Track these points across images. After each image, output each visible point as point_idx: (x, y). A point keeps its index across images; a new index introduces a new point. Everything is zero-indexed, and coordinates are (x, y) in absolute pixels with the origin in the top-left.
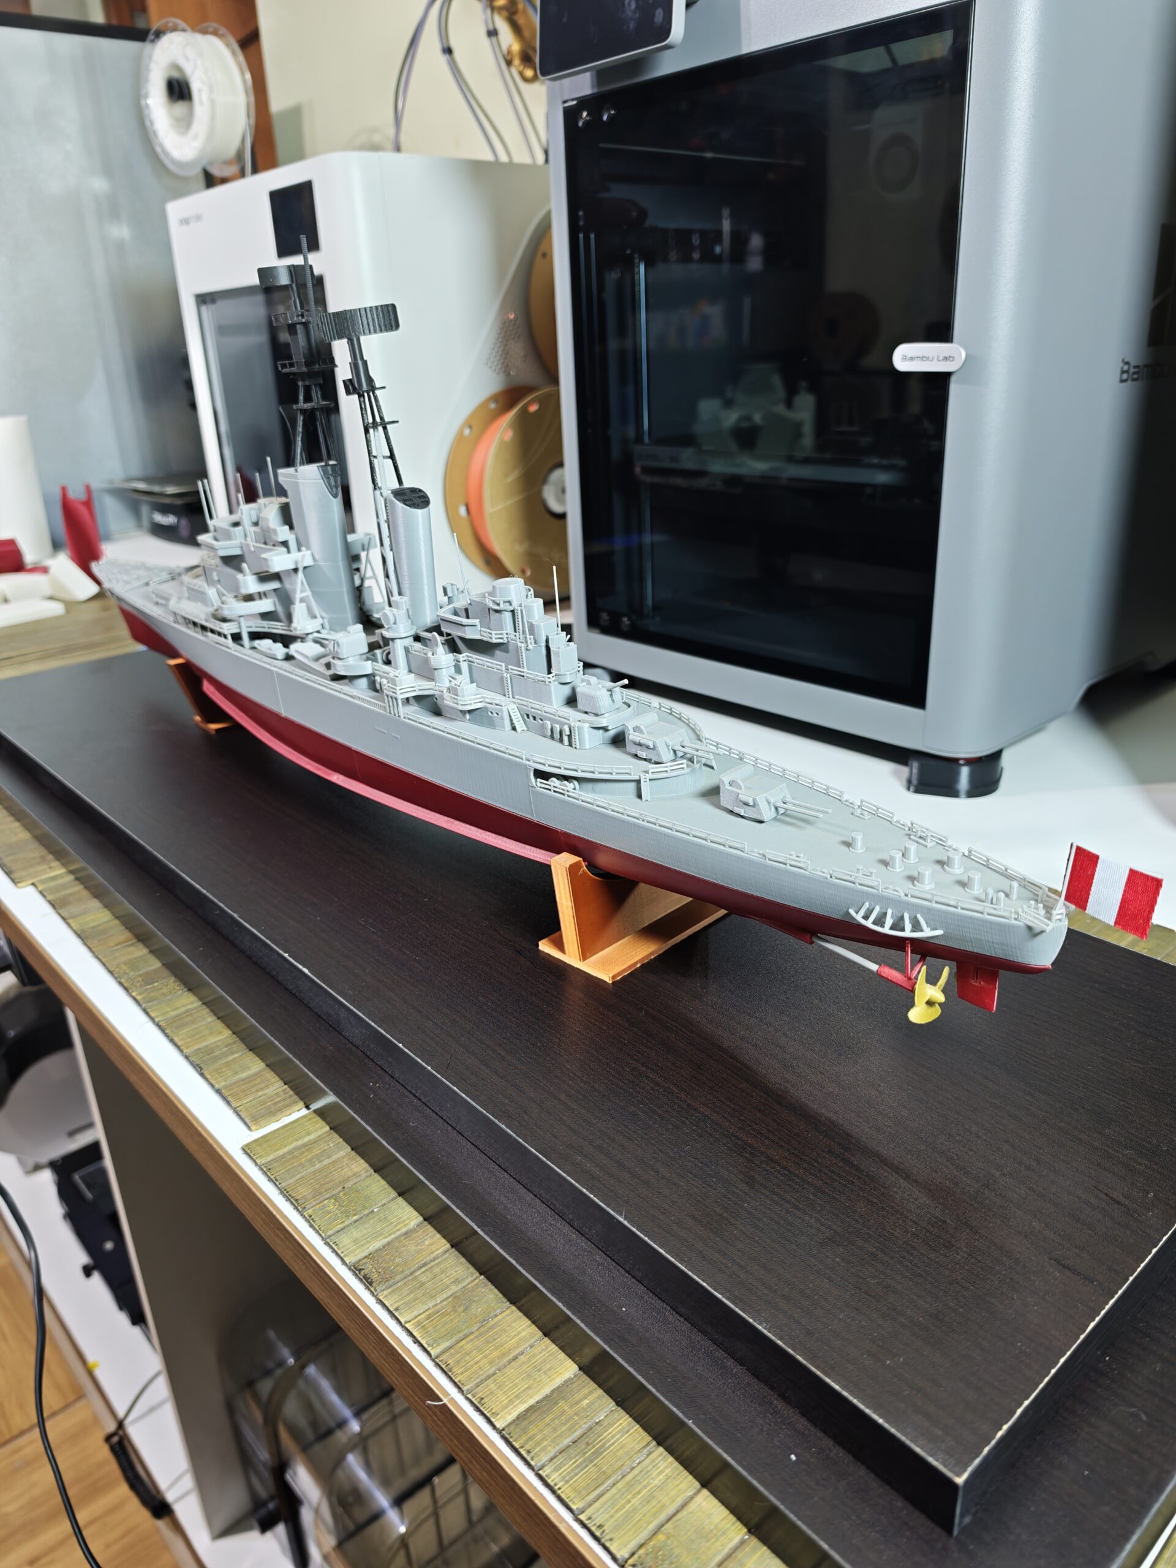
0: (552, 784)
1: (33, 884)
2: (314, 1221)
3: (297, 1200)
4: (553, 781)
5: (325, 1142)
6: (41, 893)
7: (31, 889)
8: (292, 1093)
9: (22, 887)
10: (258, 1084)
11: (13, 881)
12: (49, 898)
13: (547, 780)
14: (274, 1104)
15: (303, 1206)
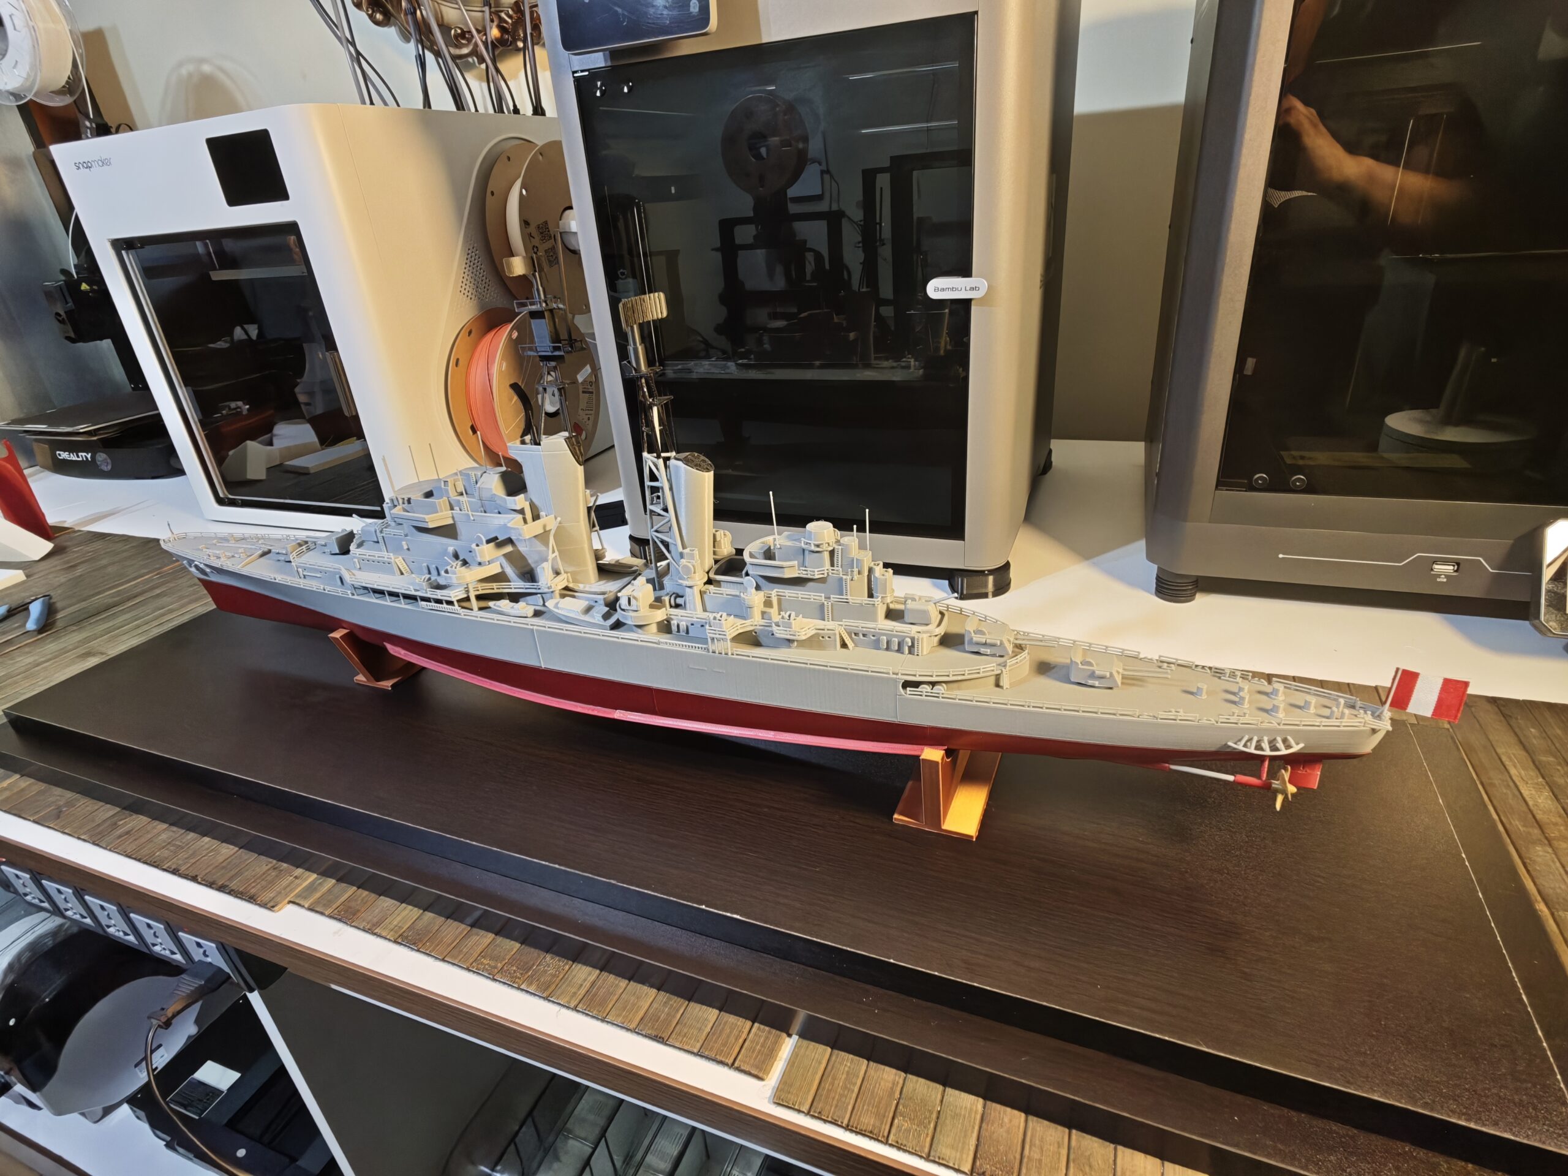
0: (924, 690)
1: (290, 902)
2: (905, 1146)
3: (871, 1132)
4: (924, 688)
5: (841, 1064)
6: (311, 909)
7: (291, 907)
8: (767, 1028)
9: (280, 910)
10: (731, 1032)
11: (263, 905)
12: (327, 913)
13: (917, 687)
14: (762, 1046)
15: (881, 1135)
